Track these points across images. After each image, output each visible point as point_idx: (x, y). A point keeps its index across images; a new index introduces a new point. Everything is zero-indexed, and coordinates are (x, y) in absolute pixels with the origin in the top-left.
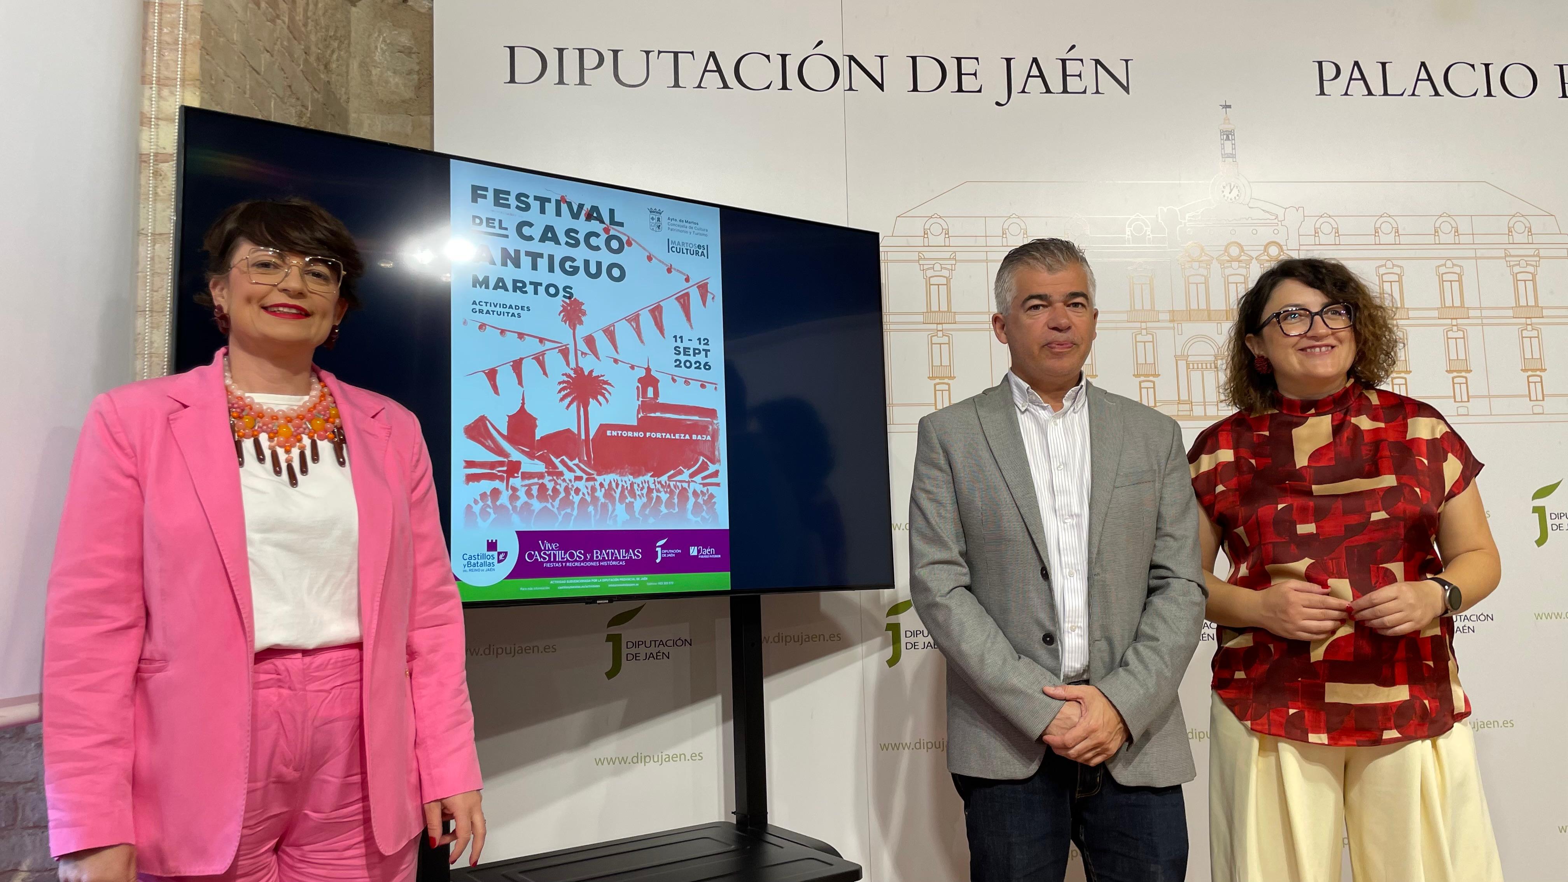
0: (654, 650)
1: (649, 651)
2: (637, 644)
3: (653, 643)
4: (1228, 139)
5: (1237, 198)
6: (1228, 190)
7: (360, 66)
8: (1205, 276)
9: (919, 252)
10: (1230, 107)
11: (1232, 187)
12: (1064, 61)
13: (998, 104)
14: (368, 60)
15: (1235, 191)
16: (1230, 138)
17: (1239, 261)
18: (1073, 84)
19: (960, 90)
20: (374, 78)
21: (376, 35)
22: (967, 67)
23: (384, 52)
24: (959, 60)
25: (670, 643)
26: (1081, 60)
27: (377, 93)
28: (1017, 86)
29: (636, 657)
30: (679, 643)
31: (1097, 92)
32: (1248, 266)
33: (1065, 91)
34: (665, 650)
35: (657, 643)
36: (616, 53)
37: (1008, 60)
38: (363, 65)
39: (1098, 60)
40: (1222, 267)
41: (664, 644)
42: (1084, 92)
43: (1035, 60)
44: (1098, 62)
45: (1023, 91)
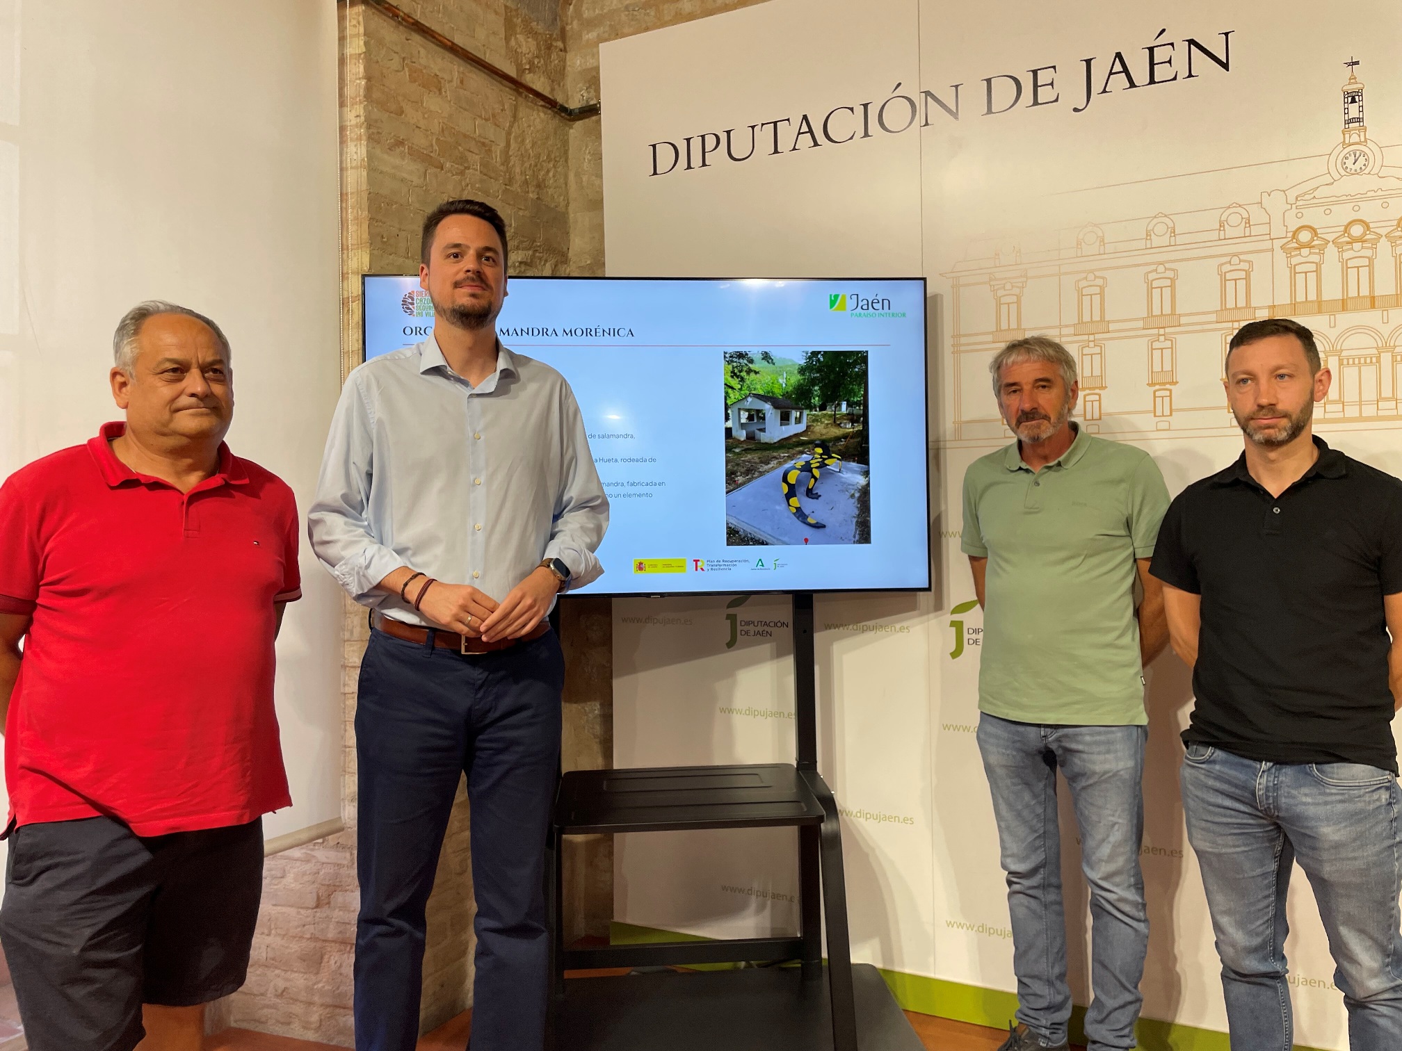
0: (760, 629)
1: (757, 629)
2: (748, 623)
3: (760, 623)
4: (1353, 101)
5: (1363, 168)
6: (1352, 159)
7: (576, 176)
8: (1316, 263)
9: (990, 273)
10: (1357, 63)
11: (1357, 156)
12: (1151, 50)
13: (1076, 110)
14: (580, 170)
15: (1362, 160)
16: (1357, 100)
17: (1362, 242)
18: (1161, 72)
19: (1036, 103)
20: (585, 184)
21: (584, 149)
22: (1043, 77)
23: (590, 161)
24: (1035, 72)
25: (772, 624)
26: (1172, 44)
27: (588, 195)
28: (1097, 86)
29: (747, 633)
30: (779, 624)
31: (1190, 75)
32: (1375, 246)
33: (1152, 81)
34: (769, 629)
35: (763, 623)
36: (728, 132)
37: (1088, 62)
38: (577, 175)
39: (1193, 40)
40: (1340, 250)
41: (768, 625)
42: (1175, 79)
43: (1119, 55)
44: (1192, 42)
45: (1104, 91)
